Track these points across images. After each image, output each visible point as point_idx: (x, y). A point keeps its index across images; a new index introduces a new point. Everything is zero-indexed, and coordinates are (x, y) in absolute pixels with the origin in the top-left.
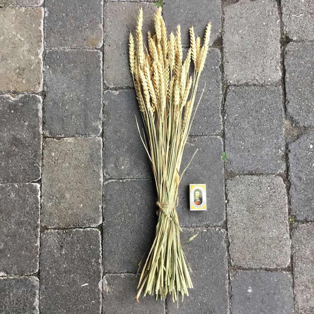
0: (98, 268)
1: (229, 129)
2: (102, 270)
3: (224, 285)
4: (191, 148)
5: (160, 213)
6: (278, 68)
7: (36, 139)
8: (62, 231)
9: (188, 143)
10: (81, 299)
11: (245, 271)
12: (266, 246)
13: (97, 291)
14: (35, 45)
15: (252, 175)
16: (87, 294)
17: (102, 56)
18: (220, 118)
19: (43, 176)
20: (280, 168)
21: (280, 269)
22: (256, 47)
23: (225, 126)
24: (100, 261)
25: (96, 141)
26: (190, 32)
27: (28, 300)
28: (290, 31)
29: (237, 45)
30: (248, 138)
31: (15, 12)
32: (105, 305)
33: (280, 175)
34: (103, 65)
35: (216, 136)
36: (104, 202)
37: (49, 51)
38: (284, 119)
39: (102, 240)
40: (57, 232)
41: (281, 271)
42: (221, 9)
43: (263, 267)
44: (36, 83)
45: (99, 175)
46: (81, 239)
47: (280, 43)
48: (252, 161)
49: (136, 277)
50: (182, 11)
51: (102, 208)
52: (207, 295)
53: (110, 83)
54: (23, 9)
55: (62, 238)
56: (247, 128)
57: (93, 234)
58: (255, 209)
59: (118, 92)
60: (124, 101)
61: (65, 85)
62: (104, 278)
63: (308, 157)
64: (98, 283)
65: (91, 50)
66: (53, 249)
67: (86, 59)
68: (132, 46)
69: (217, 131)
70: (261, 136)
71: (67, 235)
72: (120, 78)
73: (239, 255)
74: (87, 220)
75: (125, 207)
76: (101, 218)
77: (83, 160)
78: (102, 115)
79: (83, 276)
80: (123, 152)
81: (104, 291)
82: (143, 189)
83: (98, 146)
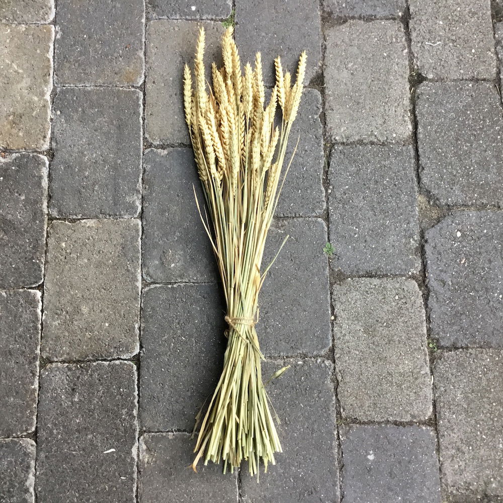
0: (131, 424)
1: (336, 208)
2: (138, 428)
3: (331, 448)
4: (278, 236)
5: (231, 333)
6: (407, 119)
7: (37, 222)
8: (75, 365)
9: (273, 228)
10: (103, 474)
11: (363, 426)
12: (394, 386)
13: (129, 461)
14: (39, 81)
15: (371, 277)
16: (114, 465)
17: (142, 98)
18: (321, 191)
19: (46, 278)
20: (412, 265)
21: (416, 423)
22: (374, 88)
23: (330, 204)
24: (135, 412)
25: (132, 224)
26: (276, 64)
27: (17, 478)
28: (423, 66)
29: (346, 84)
30: (364, 221)
31: (11, 31)
32: (142, 484)
33: (413, 277)
34: (144, 110)
35: (316, 218)
36: (143, 320)
37: (61, 89)
38: (416, 194)
39: (138, 380)
40: (67, 367)
41: (419, 426)
42: (322, 33)
43: (391, 419)
44: (39, 136)
45: (136, 276)
46: (105, 378)
47: (408, 83)
48: (371, 256)
49: (193, 437)
50: (263, 34)
51: (139, 329)
52: (304, 466)
53: (154, 137)
54: (22, 27)
55: (74, 377)
56: (362, 207)
57: (124, 370)
58: (377, 328)
59: (166, 152)
60: (175, 165)
61: (84, 140)
62: (140, 440)
63: (454, 251)
64: (132, 448)
65: (125, 89)
66: (59, 394)
67: (117, 101)
68: (188, 83)
69: (318, 211)
70: (383, 219)
71: (82, 371)
72: (170, 130)
73: (354, 401)
74: (115, 348)
75: (176, 327)
76: (138, 344)
77: (111, 253)
78: (141, 186)
79: (106, 438)
80: (173, 241)
81: (140, 460)
82: (204, 298)
83: (134, 233)
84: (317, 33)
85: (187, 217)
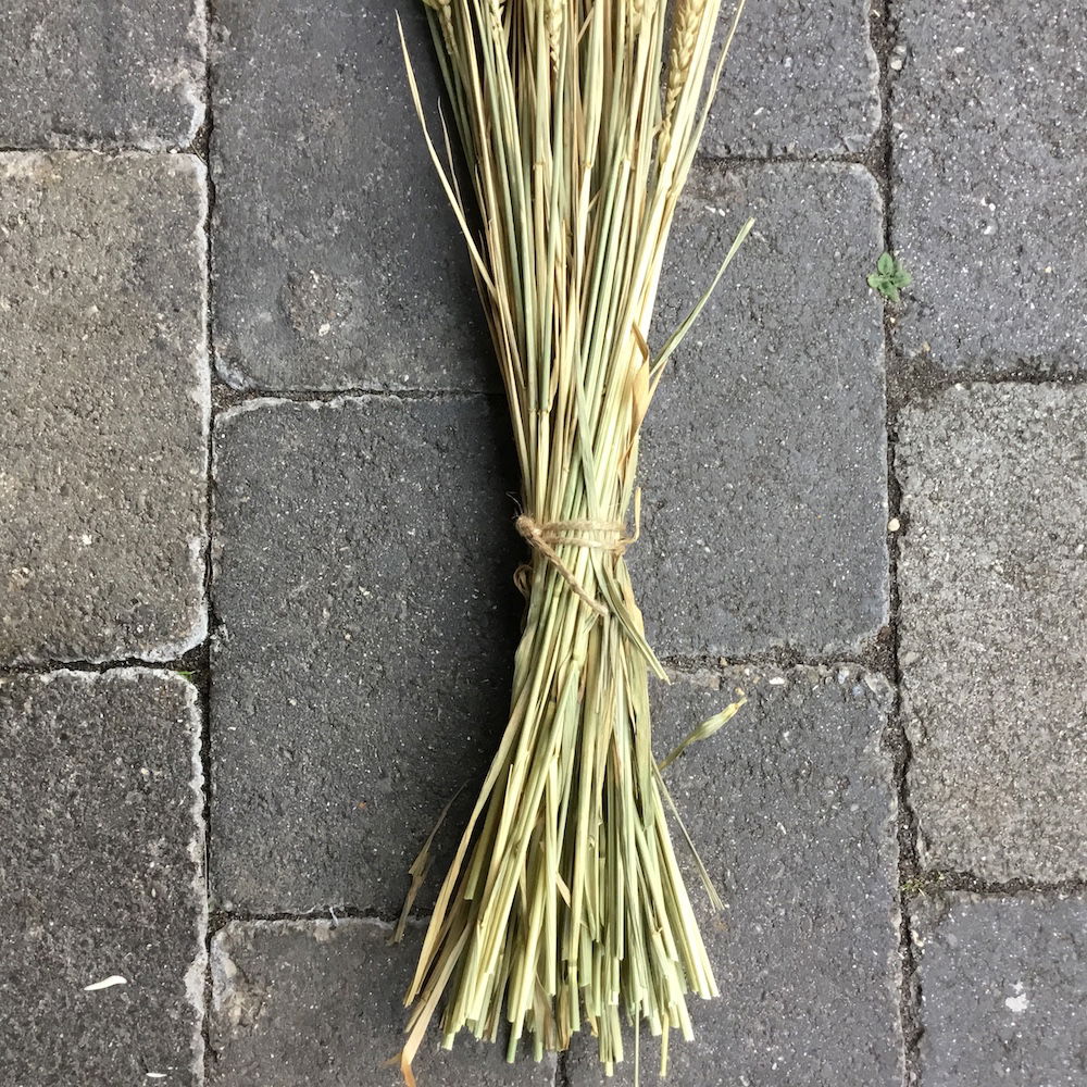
0: (182, 889)
1: (918, 128)
2: (205, 902)
3: (882, 974)
5: (539, 579)
9: (692, 201)
10: (83, 1060)
11: (992, 899)
13: (175, 1015)
15: (1035, 378)
16: (122, 1032)
18: (866, 62)
23: (895, 111)
24: (195, 850)
25: (172, 173)
30: (1016, 178)
35: (844, 165)
36: (218, 524)
39: (205, 737)
45: (190, 367)
46: (82, 729)
48: (1038, 304)
49: (400, 935)
51: (207, 556)
52: (786, 1033)
56: (1013, 124)
57: (152, 702)
58: (1053, 562)
62: (215, 944)
64: (183, 972)
69: (853, 138)
73: (964, 813)
74: (120, 622)
75: (340, 554)
76: (203, 612)
77: (96, 278)
78: (203, 28)
79: (94, 937)
80: (326, 241)
81: (215, 1015)
82: (442, 451)
83: (178, 206)
85: (376, 151)
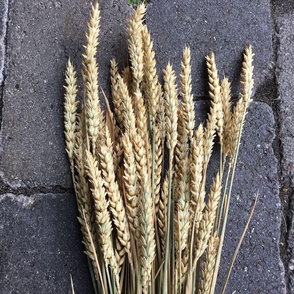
18: (280, 268)
26: (208, 64)
50: (188, 18)
53: (12, 176)
60: (46, 223)
68: (71, 89)
84: (266, 21)
